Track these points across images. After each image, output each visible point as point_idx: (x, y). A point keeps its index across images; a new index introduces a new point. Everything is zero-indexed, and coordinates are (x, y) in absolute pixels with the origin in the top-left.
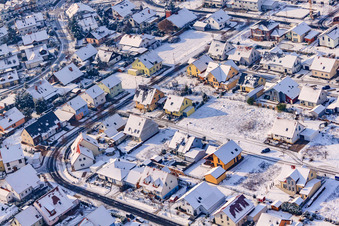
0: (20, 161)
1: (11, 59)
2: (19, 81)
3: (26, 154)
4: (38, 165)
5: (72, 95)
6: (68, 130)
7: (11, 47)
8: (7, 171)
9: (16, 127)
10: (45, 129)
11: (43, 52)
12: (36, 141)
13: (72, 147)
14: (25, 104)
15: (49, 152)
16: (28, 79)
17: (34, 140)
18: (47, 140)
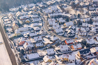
0: (73, 60)
1: (87, 28)
2: (86, 36)
3: (77, 59)
4: (78, 63)
6: (92, 56)
7: (89, 24)
8: (69, 62)
9: (78, 49)
10: (85, 53)
11: (97, 29)
12: (81, 56)
13: (90, 62)
14: (84, 43)
15: (84, 61)
16: (89, 36)
17: (81, 55)
18: (85, 57)
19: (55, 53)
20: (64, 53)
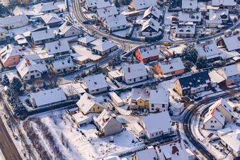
0: (163, 106)
1: (195, 15)
2: (195, 35)
3: (172, 101)
4: (177, 114)
5: (232, 61)
6: (215, 91)
7: (201, 3)
8: (151, 110)
9: (174, 75)
10: (196, 85)
11: (224, 17)
12: (185, 93)
13: (210, 108)
14: (189, 57)
15: (192, 106)
16: (203, 35)
17: (183, 91)
18: (195, 94)
19: (109, 88)
20: (135, 85)
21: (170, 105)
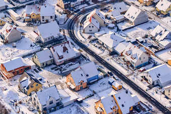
0: (51, 17)
3: (57, 13)
4: (62, 23)
6: (89, 4)
8: (42, 22)
13: (87, 17)
15: (72, 16)
18: (74, 8)
20: (27, 3)
21: (56, 17)
